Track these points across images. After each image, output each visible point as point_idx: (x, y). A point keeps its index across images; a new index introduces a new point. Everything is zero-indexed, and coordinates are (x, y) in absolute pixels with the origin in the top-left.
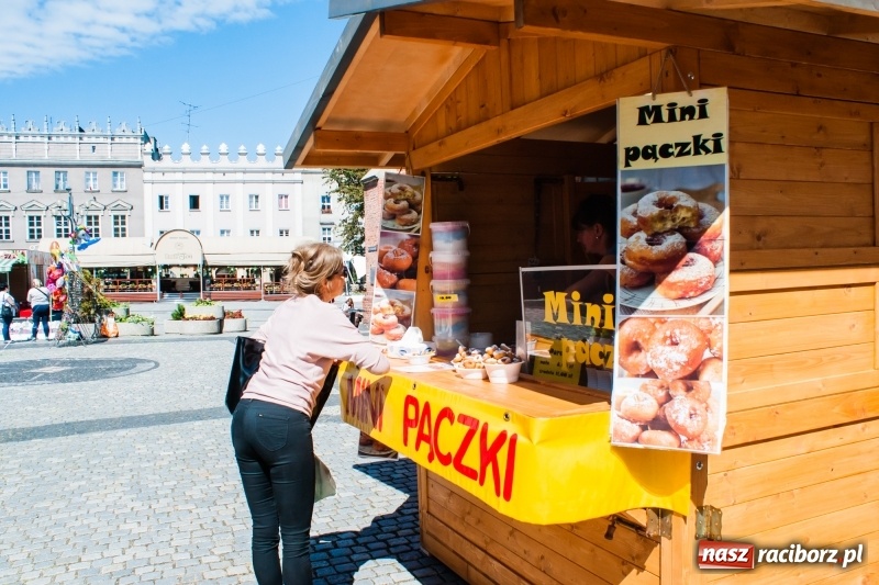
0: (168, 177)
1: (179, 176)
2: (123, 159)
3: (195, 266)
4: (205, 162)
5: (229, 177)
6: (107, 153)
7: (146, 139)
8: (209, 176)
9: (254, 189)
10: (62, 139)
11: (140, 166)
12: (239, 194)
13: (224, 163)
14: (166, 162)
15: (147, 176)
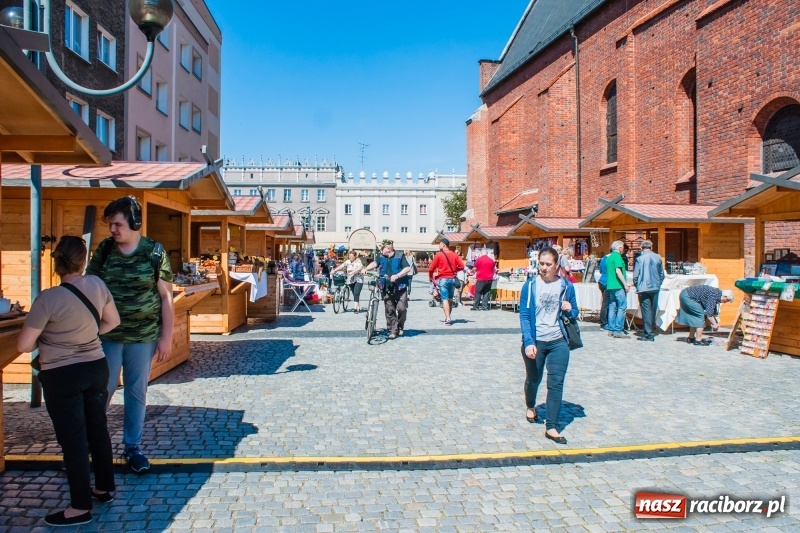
0: (352, 193)
1: (358, 193)
2: (324, 182)
3: (371, 250)
4: (374, 184)
5: (389, 193)
6: (315, 178)
7: (337, 169)
8: (377, 193)
9: (404, 201)
10: (289, 170)
11: (334, 186)
12: (395, 204)
13: (386, 184)
14: (350, 184)
15: (339, 193)
